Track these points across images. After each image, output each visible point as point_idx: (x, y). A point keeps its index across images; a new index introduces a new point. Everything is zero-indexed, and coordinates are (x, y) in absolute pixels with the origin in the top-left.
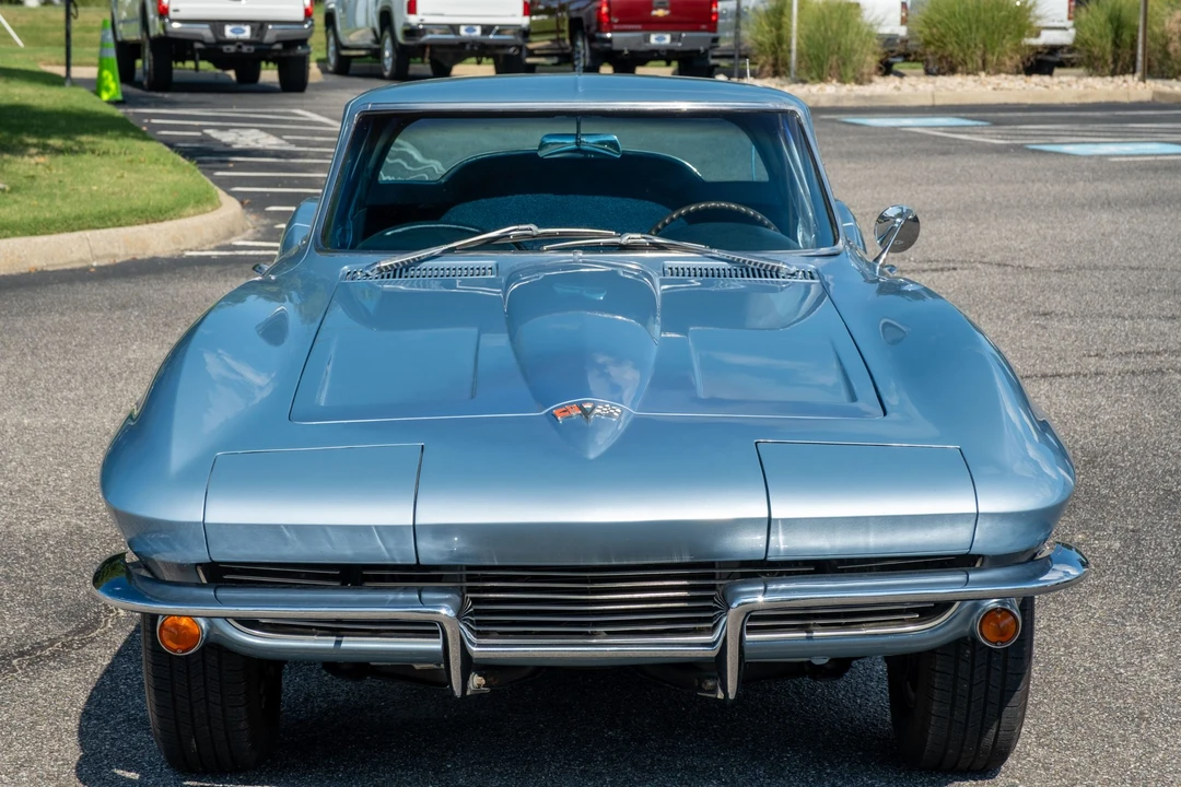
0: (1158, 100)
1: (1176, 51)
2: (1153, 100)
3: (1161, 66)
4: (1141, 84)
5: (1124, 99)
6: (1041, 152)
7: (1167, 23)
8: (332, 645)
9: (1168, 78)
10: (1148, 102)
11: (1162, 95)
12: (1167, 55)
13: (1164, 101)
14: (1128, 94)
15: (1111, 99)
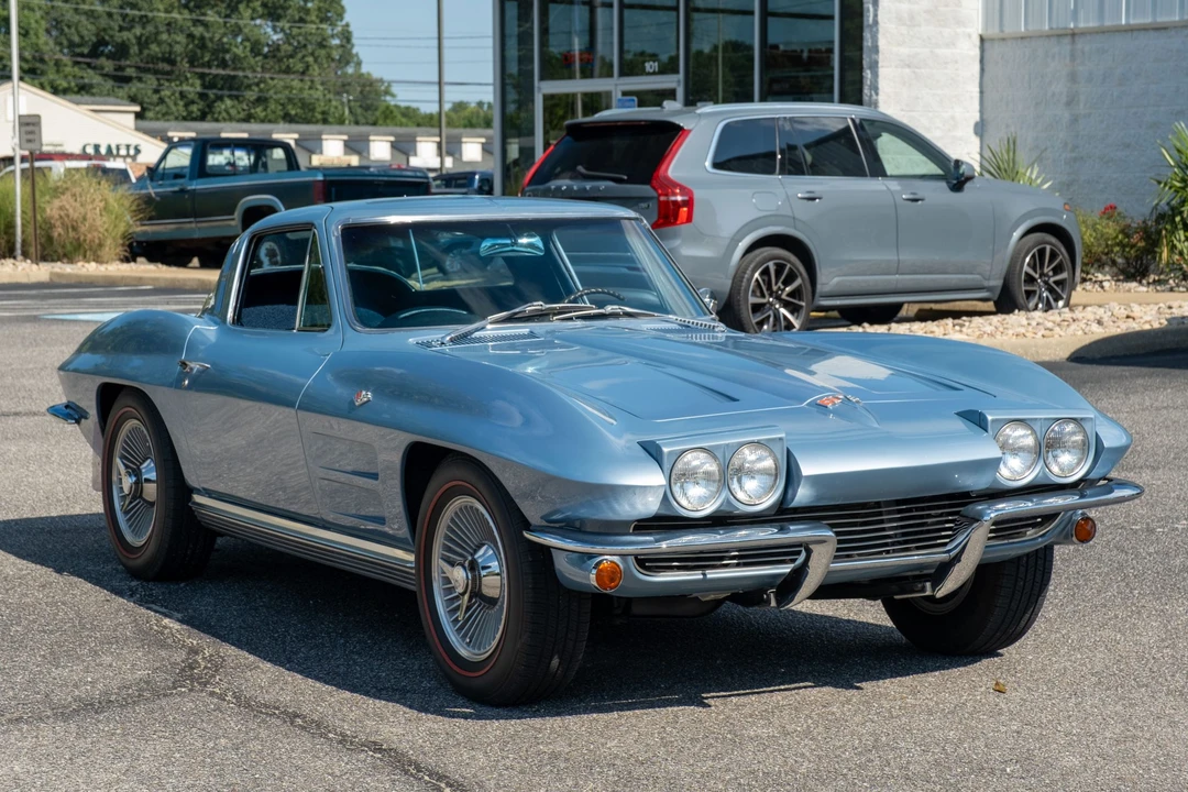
0: (56, 280)
1: (60, 235)
2: (51, 279)
3: (47, 250)
4: (34, 267)
5: (24, 280)
6: (63, 321)
7: (48, 210)
8: (701, 577)
9: (53, 261)
10: (48, 283)
11: (59, 275)
12: (50, 239)
13: (64, 282)
14: (28, 275)
15: (14, 280)
